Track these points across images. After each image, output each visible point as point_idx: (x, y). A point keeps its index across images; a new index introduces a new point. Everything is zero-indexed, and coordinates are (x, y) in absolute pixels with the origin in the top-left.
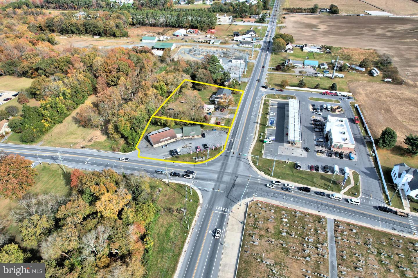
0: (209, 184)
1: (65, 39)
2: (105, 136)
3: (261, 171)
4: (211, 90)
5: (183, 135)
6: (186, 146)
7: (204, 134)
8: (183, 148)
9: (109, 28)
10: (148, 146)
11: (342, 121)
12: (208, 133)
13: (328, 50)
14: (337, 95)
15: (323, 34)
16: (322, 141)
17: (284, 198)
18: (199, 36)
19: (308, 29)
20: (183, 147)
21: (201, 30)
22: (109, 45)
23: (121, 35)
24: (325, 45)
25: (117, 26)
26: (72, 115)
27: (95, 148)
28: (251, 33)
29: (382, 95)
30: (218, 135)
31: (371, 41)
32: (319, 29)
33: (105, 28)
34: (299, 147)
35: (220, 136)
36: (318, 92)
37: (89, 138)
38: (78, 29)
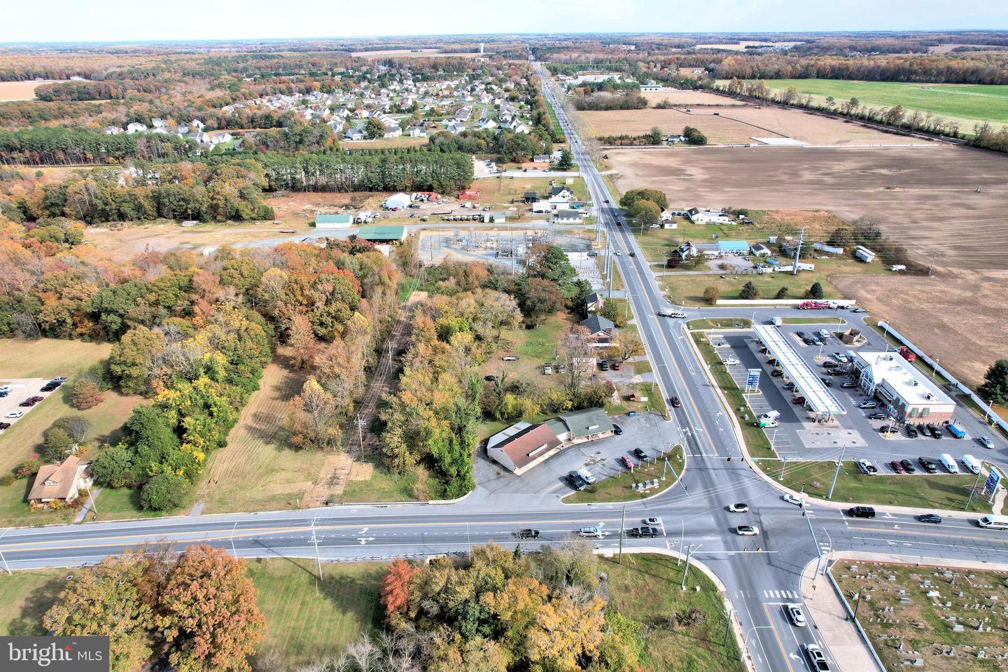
0: (709, 541)
1: (104, 233)
2: (364, 464)
3: (798, 491)
4: (556, 324)
5: (569, 435)
6: (591, 460)
8: (589, 467)
9: (223, 202)
10: (497, 474)
11: (891, 359)
12: (624, 423)
13: (741, 217)
14: (829, 308)
15: (708, 187)
16: (873, 408)
17: (891, 544)
18: (447, 209)
19: (671, 177)
20: (587, 465)
21: (442, 193)
22: (233, 240)
23: (254, 216)
24: (730, 208)
25: (242, 196)
26: (241, 422)
27: (361, 500)
28: (561, 194)
29: (910, 299)
30: (648, 425)
31: (808, 194)
32: (691, 175)
33: (215, 202)
34: (837, 427)
35: (652, 425)
36: (786, 305)
37: (325, 474)
38: (139, 208)
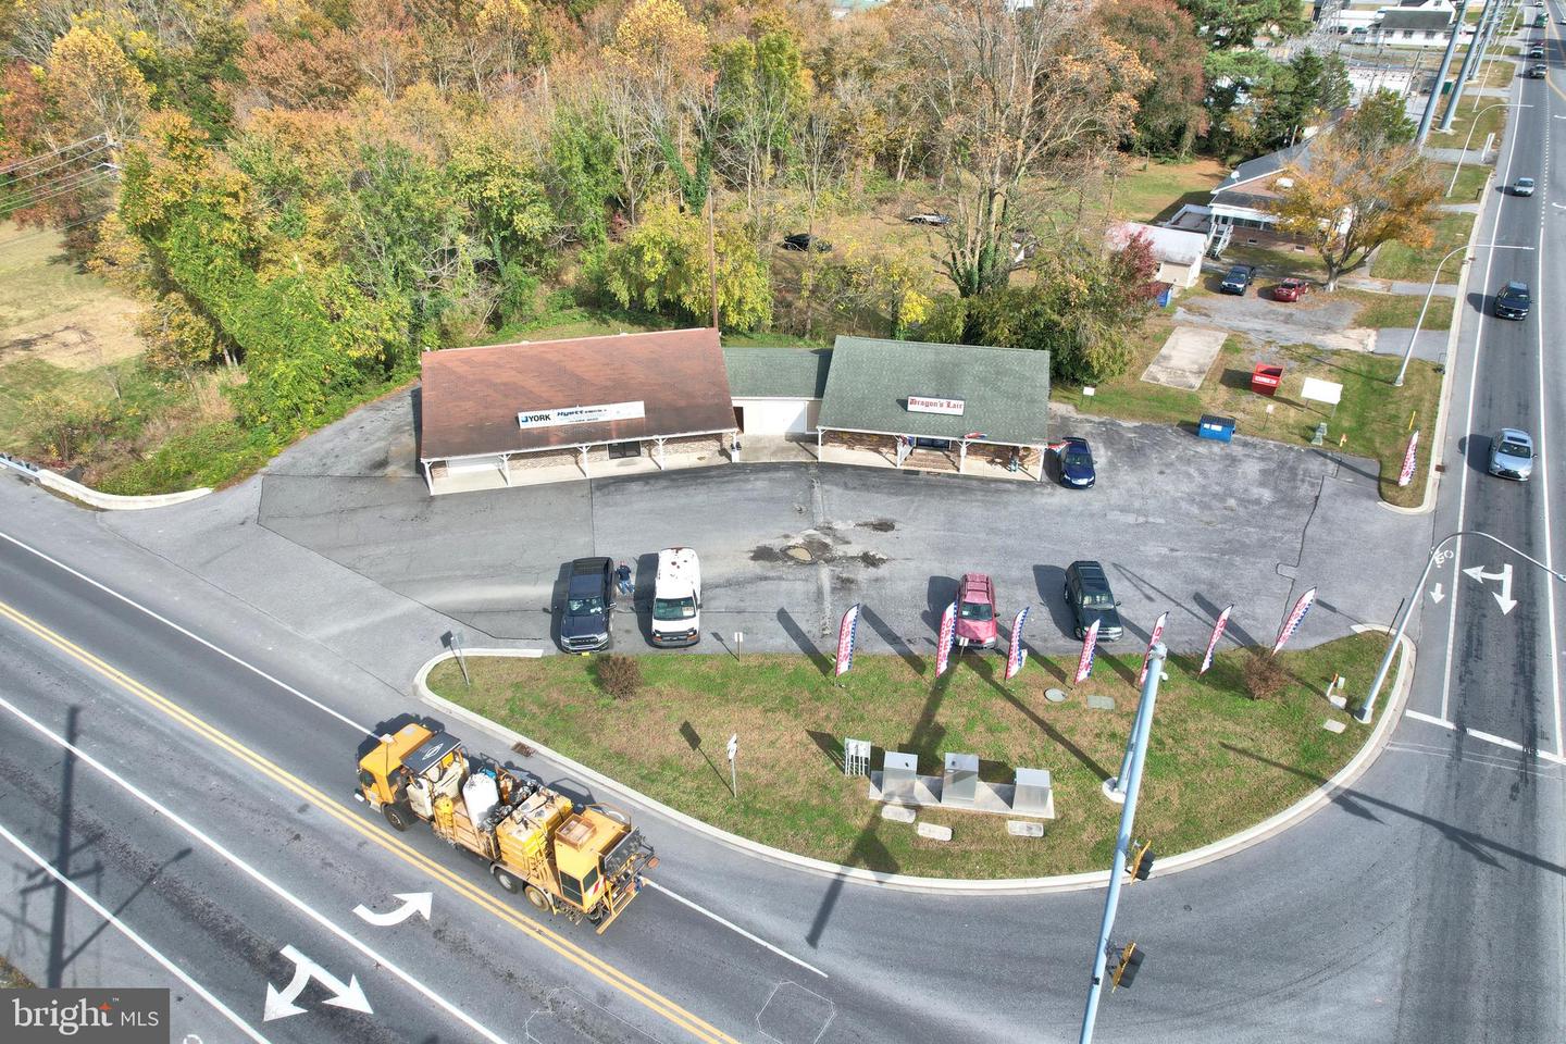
5: (814, 416)
6: (810, 545)
7: (1078, 447)
8: (757, 568)
10: (383, 464)
12: (1132, 453)
20: (762, 554)
30: (1267, 495)
35: (1287, 501)
